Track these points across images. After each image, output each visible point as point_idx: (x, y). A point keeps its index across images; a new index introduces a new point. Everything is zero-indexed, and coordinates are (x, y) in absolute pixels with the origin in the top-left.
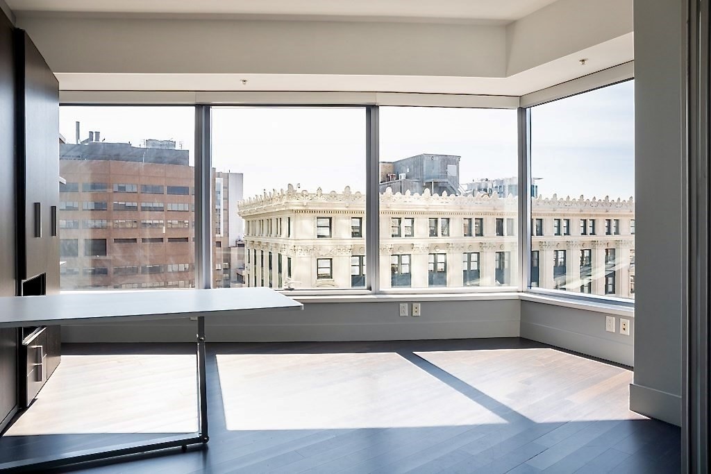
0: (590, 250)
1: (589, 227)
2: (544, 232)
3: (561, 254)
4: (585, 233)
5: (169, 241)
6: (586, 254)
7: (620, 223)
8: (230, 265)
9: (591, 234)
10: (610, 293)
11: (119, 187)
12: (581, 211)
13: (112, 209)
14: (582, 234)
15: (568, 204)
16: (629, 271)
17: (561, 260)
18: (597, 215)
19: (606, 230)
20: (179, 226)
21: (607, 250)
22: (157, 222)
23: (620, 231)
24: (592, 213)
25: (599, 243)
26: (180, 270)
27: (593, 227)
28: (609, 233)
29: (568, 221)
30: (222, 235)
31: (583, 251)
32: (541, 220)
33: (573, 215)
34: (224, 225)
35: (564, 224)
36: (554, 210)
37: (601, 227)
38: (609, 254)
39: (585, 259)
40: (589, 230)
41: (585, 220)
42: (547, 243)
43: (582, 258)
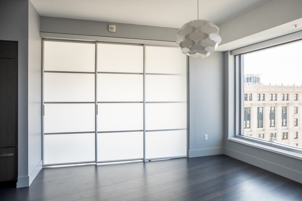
0: (275, 107)
1: (274, 97)
2: (253, 99)
3: (261, 109)
6: (273, 109)
7: (289, 95)
10: (284, 126)
12: (270, 90)
14: (271, 100)
16: (293, 116)
17: (261, 111)
18: (277, 92)
19: (282, 98)
21: (283, 107)
23: (289, 99)
24: (275, 91)
25: (279, 104)
27: (276, 97)
28: (283, 100)
29: (264, 94)
31: (271, 107)
32: (251, 94)
33: (266, 92)
35: (262, 96)
36: (257, 90)
37: (280, 97)
38: (284, 109)
39: (272, 111)
40: (274, 98)
41: (272, 94)
42: (254, 104)
43: (271, 111)
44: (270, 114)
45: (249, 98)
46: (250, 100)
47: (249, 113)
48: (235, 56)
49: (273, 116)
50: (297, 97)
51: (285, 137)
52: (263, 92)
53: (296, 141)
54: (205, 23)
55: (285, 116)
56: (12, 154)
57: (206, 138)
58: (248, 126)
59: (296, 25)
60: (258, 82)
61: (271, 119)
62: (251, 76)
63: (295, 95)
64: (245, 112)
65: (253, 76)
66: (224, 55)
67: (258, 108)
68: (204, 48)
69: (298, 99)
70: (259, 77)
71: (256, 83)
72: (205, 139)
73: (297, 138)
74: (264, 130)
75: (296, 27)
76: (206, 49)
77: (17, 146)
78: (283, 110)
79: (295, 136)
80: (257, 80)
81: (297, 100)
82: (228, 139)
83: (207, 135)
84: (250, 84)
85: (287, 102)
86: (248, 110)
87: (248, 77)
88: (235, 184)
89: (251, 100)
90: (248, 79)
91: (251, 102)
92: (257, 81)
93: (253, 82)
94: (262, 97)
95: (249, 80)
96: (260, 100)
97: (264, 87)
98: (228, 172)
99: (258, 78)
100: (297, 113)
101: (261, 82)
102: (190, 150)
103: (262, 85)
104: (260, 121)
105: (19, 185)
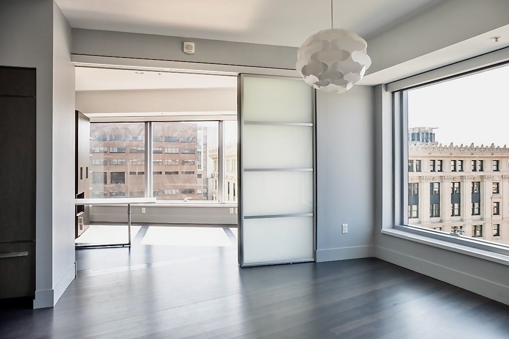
0: (459, 183)
1: (459, 166)
2: (422, 169)
3: (436, 186)
4: (455, 170)
5: (166, 174)
6: (456, 185)
7: (484, 163)
8: (207, 191)
9: (459, 171)
10: (476, 214)
11: (133, 137)
12: (451, 154)
13: (129, 152)
14: (452, 171)
15: (440, 149)
16: (491, 198)
18: (464, 157)
19: (472, 168)
20: (173, 163)
21: (473, 182)
22: (158, 161)
23: (484, 169)
24: (460, 155)
25: (466, 177)
26: (173, 194)
28: (475, 170)
29: (441, 161)
30: (202, 169)
31: (453, 183)
32: (420, 161)
33: (445, 157)
34: (204, 163)
35: (438, 163)
36: (430, 154)
37: (468, 166)
38: (475, 185)
39: (455, 189)
40: (459, 168)
41: (455, 161)
42: (424, 178)
43: (453, 188)
44: (453, 194)
45: (416, 167)
46: (417, 171)
47: (416, 193)
48: (393, 93)
49: (456, 197)
50: (497, 166)
51: (478, 233)
52: (440, 157)
53: (496, 239)
54: (343, 33)
55: (477, 198)
56: (26, 254)
57: (346, 231)
58: (414, 214)
59: (497, 38)
60: (431, 141)
61: (453, 203)
62: (419, 132)
63: (495, 163)
64: (409, 191)
65: (422, 130)
66: (375, 90)
67: (432, 185)
68: (342, 76)
69: (500, 169)
70: (433, 133)
71: (427, 143)
72: (343, 232)
73: (498, 234)
74: (441, 221)
75: (496, 41)
76: (345, 78)
77: (34, 240)
78: (473, 188)
79: (495, 232)
80: (429, 137)
81: (498, 170)
82: (382, 232)
83: (347, 224)
84: (417, 145)
85: (482, 173)
86: (413, 188)
87: (414, 132)
88: (395, 305)
89: (419, 170)
90: (415, 136)
91: (419, 174)
92: (429, 140)
93: (423, 141)
94: (437, 165)
95: (416, 138)
96: (434, 170)
97: (442, 148)
98: (382, 285)
99: (431, 134)
100: (498, 192)
101: (435, 141)
102: (318, 250)
103: (439, 146)
104: (434, 205)
105: (37, 304)
